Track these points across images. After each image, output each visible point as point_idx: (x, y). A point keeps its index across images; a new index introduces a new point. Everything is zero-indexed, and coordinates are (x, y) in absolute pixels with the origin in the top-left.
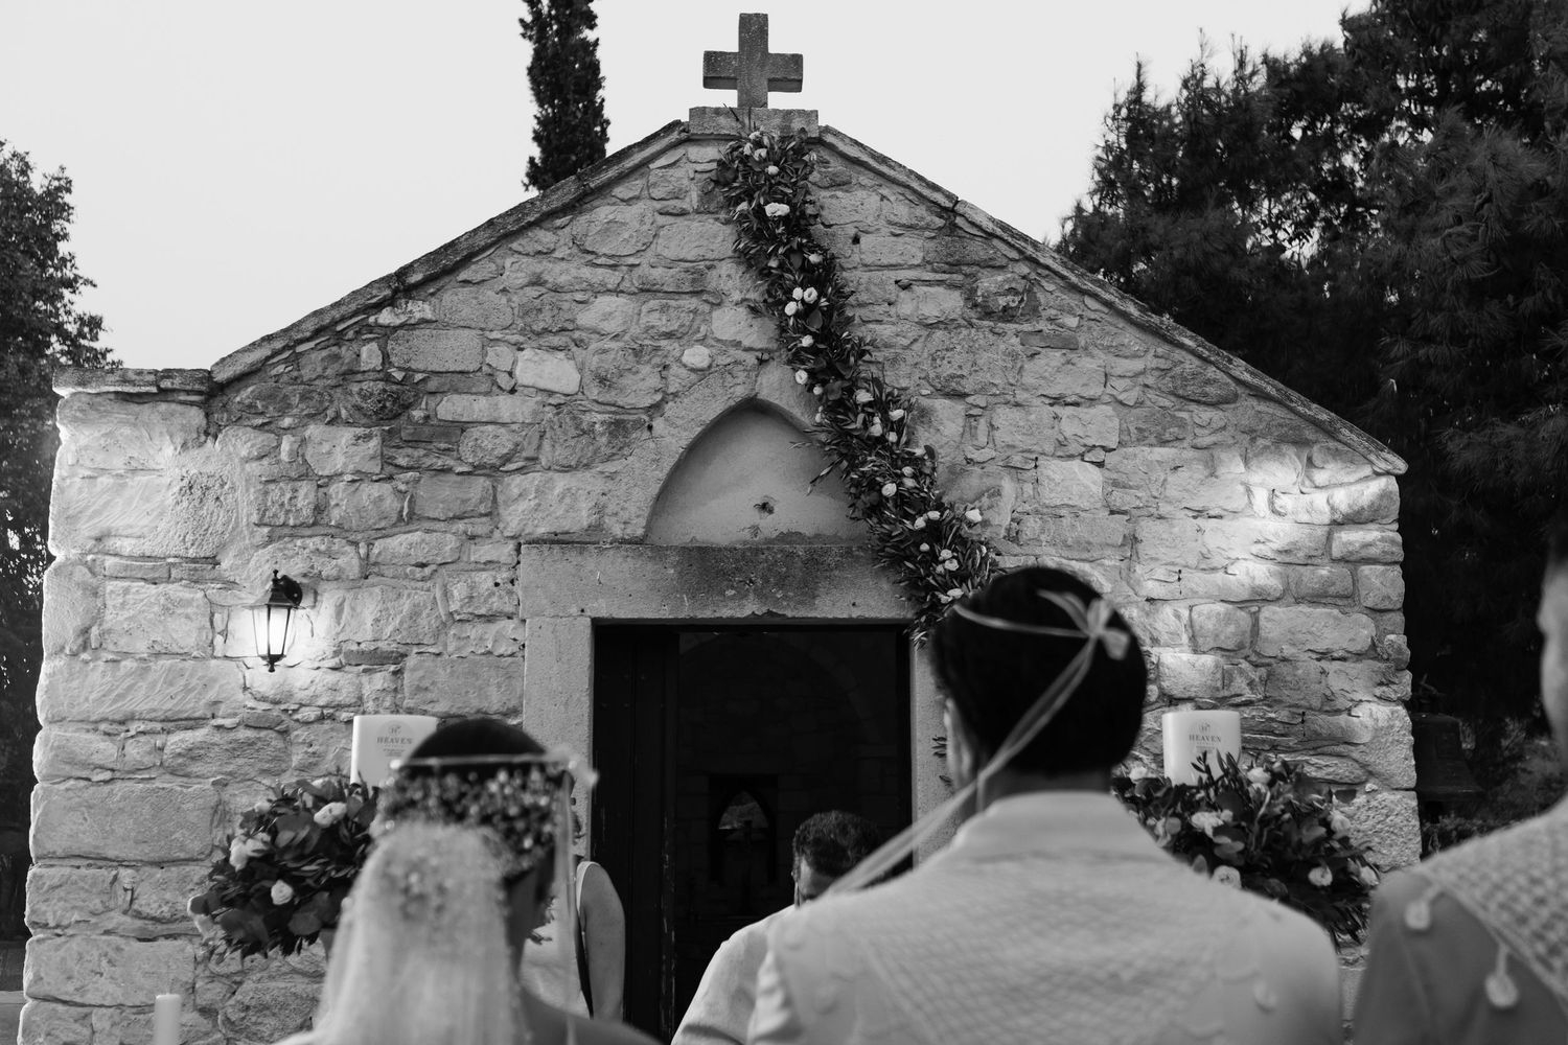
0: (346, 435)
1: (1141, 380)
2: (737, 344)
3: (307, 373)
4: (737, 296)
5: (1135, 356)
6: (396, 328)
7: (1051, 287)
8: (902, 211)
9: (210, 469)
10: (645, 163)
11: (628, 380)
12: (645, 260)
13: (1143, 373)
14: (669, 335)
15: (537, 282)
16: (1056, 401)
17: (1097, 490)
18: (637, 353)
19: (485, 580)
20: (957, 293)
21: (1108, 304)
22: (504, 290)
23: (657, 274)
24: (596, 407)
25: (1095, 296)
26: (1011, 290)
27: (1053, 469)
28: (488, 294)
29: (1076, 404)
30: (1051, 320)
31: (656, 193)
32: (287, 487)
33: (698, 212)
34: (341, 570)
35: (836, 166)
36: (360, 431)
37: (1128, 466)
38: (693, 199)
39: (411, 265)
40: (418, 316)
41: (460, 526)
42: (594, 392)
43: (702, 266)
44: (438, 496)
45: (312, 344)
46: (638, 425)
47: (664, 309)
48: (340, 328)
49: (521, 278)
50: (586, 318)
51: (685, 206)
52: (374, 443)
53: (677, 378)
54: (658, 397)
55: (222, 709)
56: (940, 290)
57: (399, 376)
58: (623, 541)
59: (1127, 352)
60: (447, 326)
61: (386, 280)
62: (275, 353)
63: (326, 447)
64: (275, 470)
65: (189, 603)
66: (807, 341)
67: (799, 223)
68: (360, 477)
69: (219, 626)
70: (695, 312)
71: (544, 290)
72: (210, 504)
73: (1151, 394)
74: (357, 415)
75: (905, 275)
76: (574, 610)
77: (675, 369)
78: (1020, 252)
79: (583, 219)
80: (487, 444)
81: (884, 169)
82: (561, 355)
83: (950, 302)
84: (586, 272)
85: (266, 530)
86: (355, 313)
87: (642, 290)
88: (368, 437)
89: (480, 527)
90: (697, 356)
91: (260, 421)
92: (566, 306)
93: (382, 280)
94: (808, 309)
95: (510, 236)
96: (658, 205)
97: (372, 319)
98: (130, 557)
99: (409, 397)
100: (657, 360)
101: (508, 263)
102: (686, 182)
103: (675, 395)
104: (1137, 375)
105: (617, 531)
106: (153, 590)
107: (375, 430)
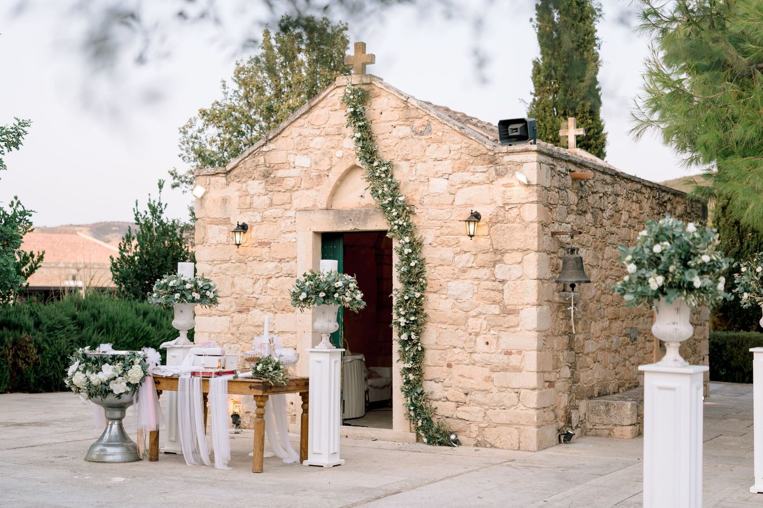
0: (256, 182)
1: (461, 151)
2: (350, 149)
3: (248, 166)
4: (348, 135)
5: (458, 143)
6: (267, 152)
7: (435, 123)
8: (394, 103)
9: (227, 194)
10: (326, 96)
11: (322, 162)
12: (327, 125)
13: (461, 148)
14: (333, 148)
15: (300, 135)
16: (436, 160)
17: (446, 187)
18: (324, 154)
19: (289, 221)
20: (408, 127)
22: (292, 138)
23: (330, 130)
24: (314, 171)
26: (423, 126)
27: (433, 181)
28: (289, 140)
29: (441, 160)
30: (435, 134)
31: (329, 105)
32: (244, 198)
33: (340, 109)
34: (256, 220)
35: (378, 90)
36: (260, 181)
37: (455, 179)
38: (338, 107)
40: (272, 148)
41: (283, 206)
42: (314, 166)
43: (341, 126)
44: (278, 198)
45: (248, 158)
46: (325, 175)
47: (331, 140)
48: (254, 153)
49: (296, 134)
50: (312, 144)
51: (336, 108)
52: (263, 184)
53: (335, 160)
54: (329, 167)
55: (232, 258)
56: (404, 127)
57: (268, 165)
58: (321, 209)
59: (456, 142)
60: (278, 150)
63: (252, 187)
64: (241, 193)
65: (224, 230)
68: (260, 194)
70: (339, 140)
71: (302, 137)
72: (228, 204)
73: (463, 155)
74: (259, 177)
75: (394, 123)
76: (308, 230)
77: (334, 158)
79: (312, 114)
80: (288, 183)
82: (306, 156)
83: (405, 131)
84: (312, 131)
85: (240, 210)
86: (257, 149)
87: (326, 135)
88: (261, 183)
89: (288, 206)
90: (339, 153)
91: (238, 180)
92: (307, 141)
95: (293, 122)
96: (329, 108)
97: (261, 150)
98: (212, 218)
99: (271, 171)
100: (329, 156)
101: (293, 130)
102: (337, 100)
103: (334, 165)
104: (459, 150)
105: (320, 206)
106: (217, 227)
107: (264, 181)
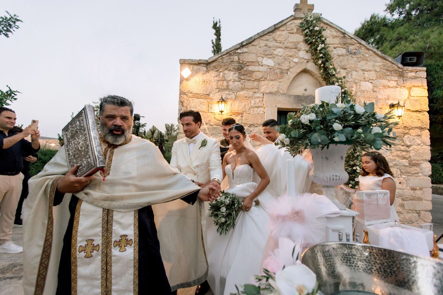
0: (232, 73)
2: (303, 58)
3: (225, 61)
4: (303, 49)
5: (379, 62)
6: (241, 53)
7: (363, 49)
8: (335, 34)
9: (208, 78)
10: (286, 23)
11: (283, 64)
12: (286, 42)
13: (380, 66)
14: (290, 56)
15: (266, 46)
17: (371, 87)
18: (285, 59)
19: (258, 100)
20: (345, 50)
21: (374, 52)
22: (260, 47)
23: (289, 44)
24: (277, 69)
25: (372, 50)
26: (356, 49)
27: (363, 83)
28: (257, 47)
29: (367, 71)
30: (363, 55)
31: (288, 29)
32: (222, 82)
33: (296, 33)
34: (232, 97)
36: (234, 72)
37: (377, 83)
38: (295, 30)
39: (244, 41)
40: (245, 51)
41: (253, 90)
42: (277, 66)
43: (297, 43)
44: (249, 84)
45: (225, 56)
46: (285, 73)
47: (290, 51)
48: (230, 53)
49: (263, 45)
50: (275, 52)
51: (294, 31)
52: (237, 74)
53: (292, 64)
54: (289, 68)
55: (211, 122)
56: (341, 49)
57: (241, 62)
58: (282, 94)
59: (377, 61)
60: (250, 53)
61: (239, 44)
62: (220, 57)
63: (228, 75)
64: (219, 79)
65: (205, 102)
66: (321, 55)
67: (320, 32)
68: (235, 81)
69: (210, 107)
70: (295, 52)
72: (208, 84)
73: (382, 70)
74: (234, 69)
75: (335, 46)
76: (274, 106)
77: (292, 62)
78: (358, 41)
79: (275, 34)
80: (258, 75)
81: (332, 25)
82: (271, 59)
83: (344, 51)
84: (275, 44)
85: (218, 90)
86: (233, 50)
87: (286, 48)
88: (236, 73)
89: (256, 90)
90: (296, 60)
91: (216, 70)
92: (271, 50)
93: (238, 44)
94: (322, 49)
95: (261, 36)
96: (288, 32)
97: (236, 51)
98: (194, 94)
99: (243, 66)
100: (289, 61)
101: (261, 42)
102: (294, 27)
103: (292, 67)
105: (282, 92)
106: (198, 100)
107: (237, 72)
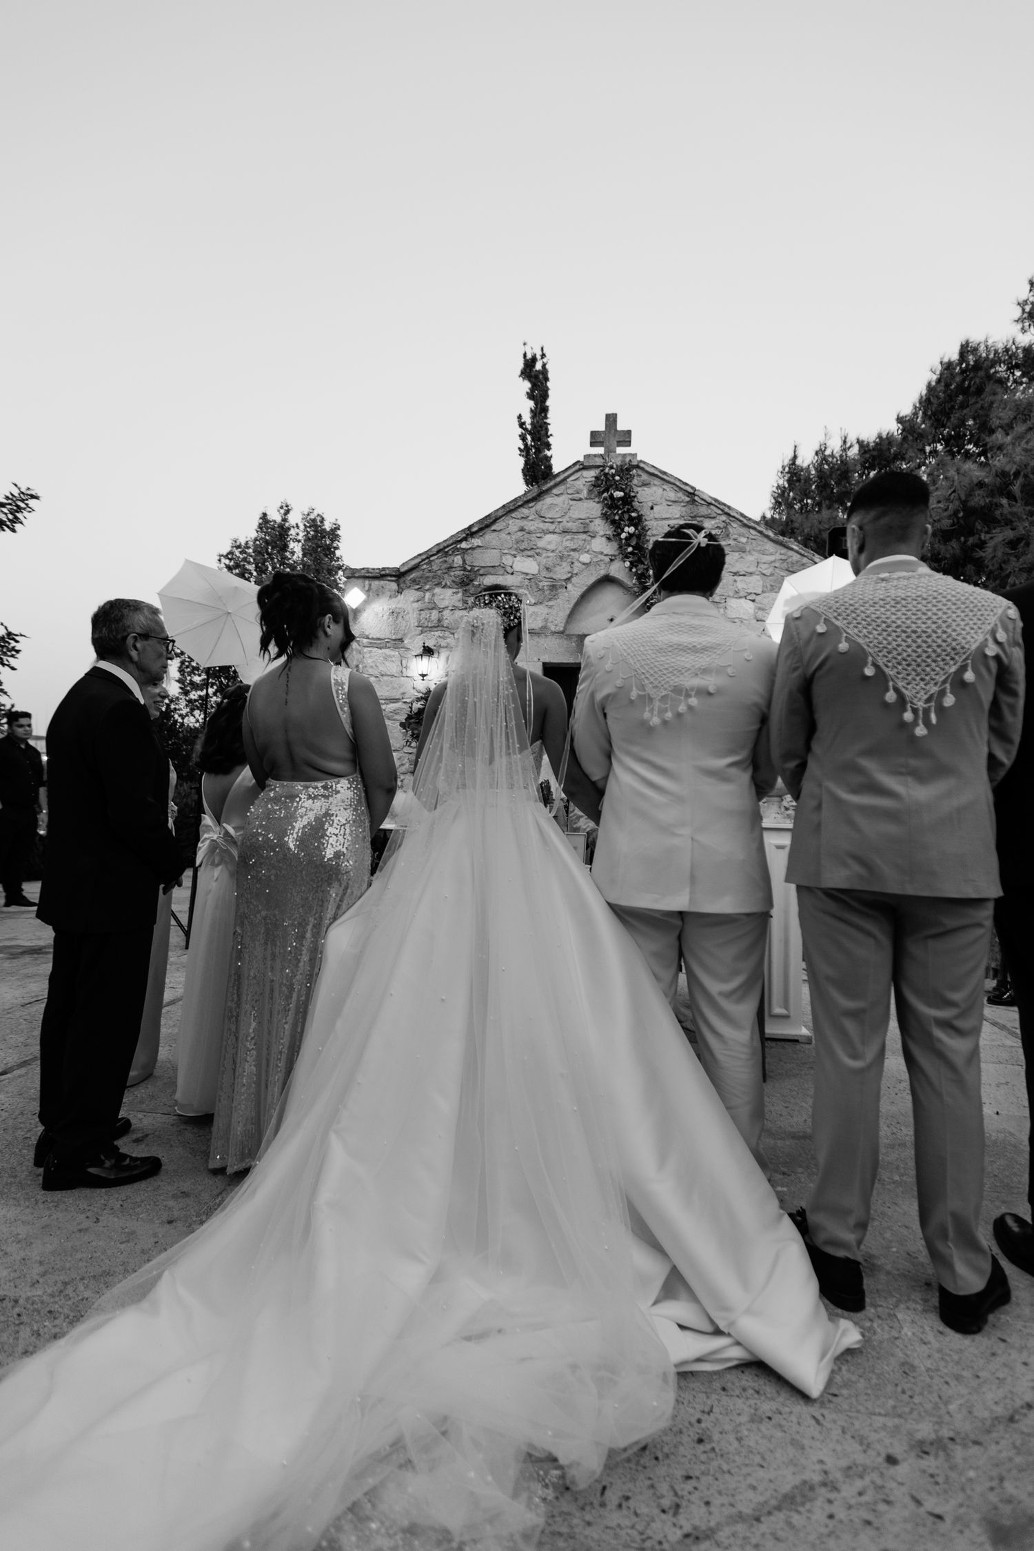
0: (450, 591)
1: (773, 564)
2: (602, 553)
3: (435, 567)
4: (602, 533)
5: (771, 554)
6: (468, 549)
7: (735, 525)
8: (672, 495)
9: (399, 606)
10: (565, 479)
11: (558, 568)
12: (564, 520)
13: (774, 561)
14: (574, 550)
15: (522, 530)
17: (751, 611)
18: (561, 558)
21: (761, 532)
22: (509, 533)
23: (570, 525)
24: (545, 579)
25: (754, 529)
26: (718, 527)
27: (733, 603)
28: (503, 535)
29: (744, 575)
30: (735, 540)
31: (570, 491)
32: (428, 612)
33: (586, 499)
34: (448, 644)
35: (645, 477)
36: (454, 590)
37: (766, 601)
38: (584, 494)
39: (473, 524)
40: (476, 544)
42: (544, 573)
43: (588, 521)
45: (436, 557)
46: (561, 586)
47: (572, 539)
48: (446, 550)
49: (516, 528)
50: (541, 544)
51: (581, 496)
52: (460, 595)
53: (577, 567)
54: (569, 575)
55: (407, 696)
57: (469, 568)
58: (555, 633)
59: (767, 552)
60: (487, 548)
61: (463, 531)
62: (423, 560)
63: (442, 597)
64: (423, 605)
65: (394, 656)
66: (630, 549)
67: (628, 500)
68: (454, 608)
69: (404, 665)
70: (585, 540)
71: (524, 533)
72: (400, 619)
73: (777, 571)
74: (453, 584)
76: (536, 659)
77: (576, 564)
78: (722, 510)
79: (541, 502)
81: (665, 477)
82: (531, 559)
84: (541, 525)
85: (420, 628)
86: (452, 544)
87: (564, 532)
88: (457, 593)
90: (585, 558)
91: (418, 587)
92: (533, 539)
93: (462, 531)
94: (631, 536)
95: (511, 511)
96: (570, 496)
97: (458, 546)
98: (373, 639)
99: (472, 576)
100: (569, 560)
101: (510, 522)
102: (582, 486)
103: (576, 574)
104: (772, 562)
105: (553, 628)
106: (380, 651)
107: (460, 590)
